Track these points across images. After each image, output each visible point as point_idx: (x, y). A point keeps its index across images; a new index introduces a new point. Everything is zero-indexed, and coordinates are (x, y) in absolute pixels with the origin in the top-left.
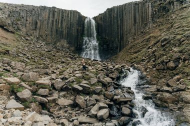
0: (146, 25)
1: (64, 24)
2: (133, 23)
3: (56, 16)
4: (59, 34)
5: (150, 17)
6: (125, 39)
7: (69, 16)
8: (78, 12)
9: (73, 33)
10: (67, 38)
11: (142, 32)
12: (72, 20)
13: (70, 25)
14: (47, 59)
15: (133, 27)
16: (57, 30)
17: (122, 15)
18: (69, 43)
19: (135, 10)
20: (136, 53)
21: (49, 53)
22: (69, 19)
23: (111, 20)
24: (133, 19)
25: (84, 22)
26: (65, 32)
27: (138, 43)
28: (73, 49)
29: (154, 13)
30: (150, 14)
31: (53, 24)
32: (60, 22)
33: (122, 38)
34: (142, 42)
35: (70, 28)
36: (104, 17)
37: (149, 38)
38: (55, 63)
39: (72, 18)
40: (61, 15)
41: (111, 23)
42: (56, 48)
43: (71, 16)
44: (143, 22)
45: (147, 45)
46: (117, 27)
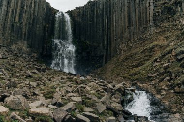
0: (146, 29)
1: (25, 18)
2: (127, 24)
3: (12, 5)
4: (16, 32)
5: (151, 18)
6: (113, 46)
7: (33, 6)
8: (46, 3)
9: (37, 32)
10: (28, 38)
11: (141, 38)
12: (36, 12)
13: (34, 19)
14: (3, 70)
15: (127, 31)
16: (13, 26)
17: (110, 11)
18: (30, 46)
19: (129, 7)
20: (136, 66)
21: (5, 60)
22: (33, 12)
23: (93, 18)
24: (127, 20)
25: (54, 18)
26: (25, 30)
27: (137, 53)
28: (36, 55)
29: (157, 14)
30: (151, 15)
31: (7, 15)
32: (18, 13)
33: (109, 44)
34: (142, 52)
35: (32, 24)
36: (83, 12)
37: (153, 48)
38: (17, 77)
39: (37, 9)
40: (19, 4)
41: (93, 22)
42: (12, 53)
43: (35, 6)
44: (140, 24)
45: (151, 56)
46: (103, 27)
